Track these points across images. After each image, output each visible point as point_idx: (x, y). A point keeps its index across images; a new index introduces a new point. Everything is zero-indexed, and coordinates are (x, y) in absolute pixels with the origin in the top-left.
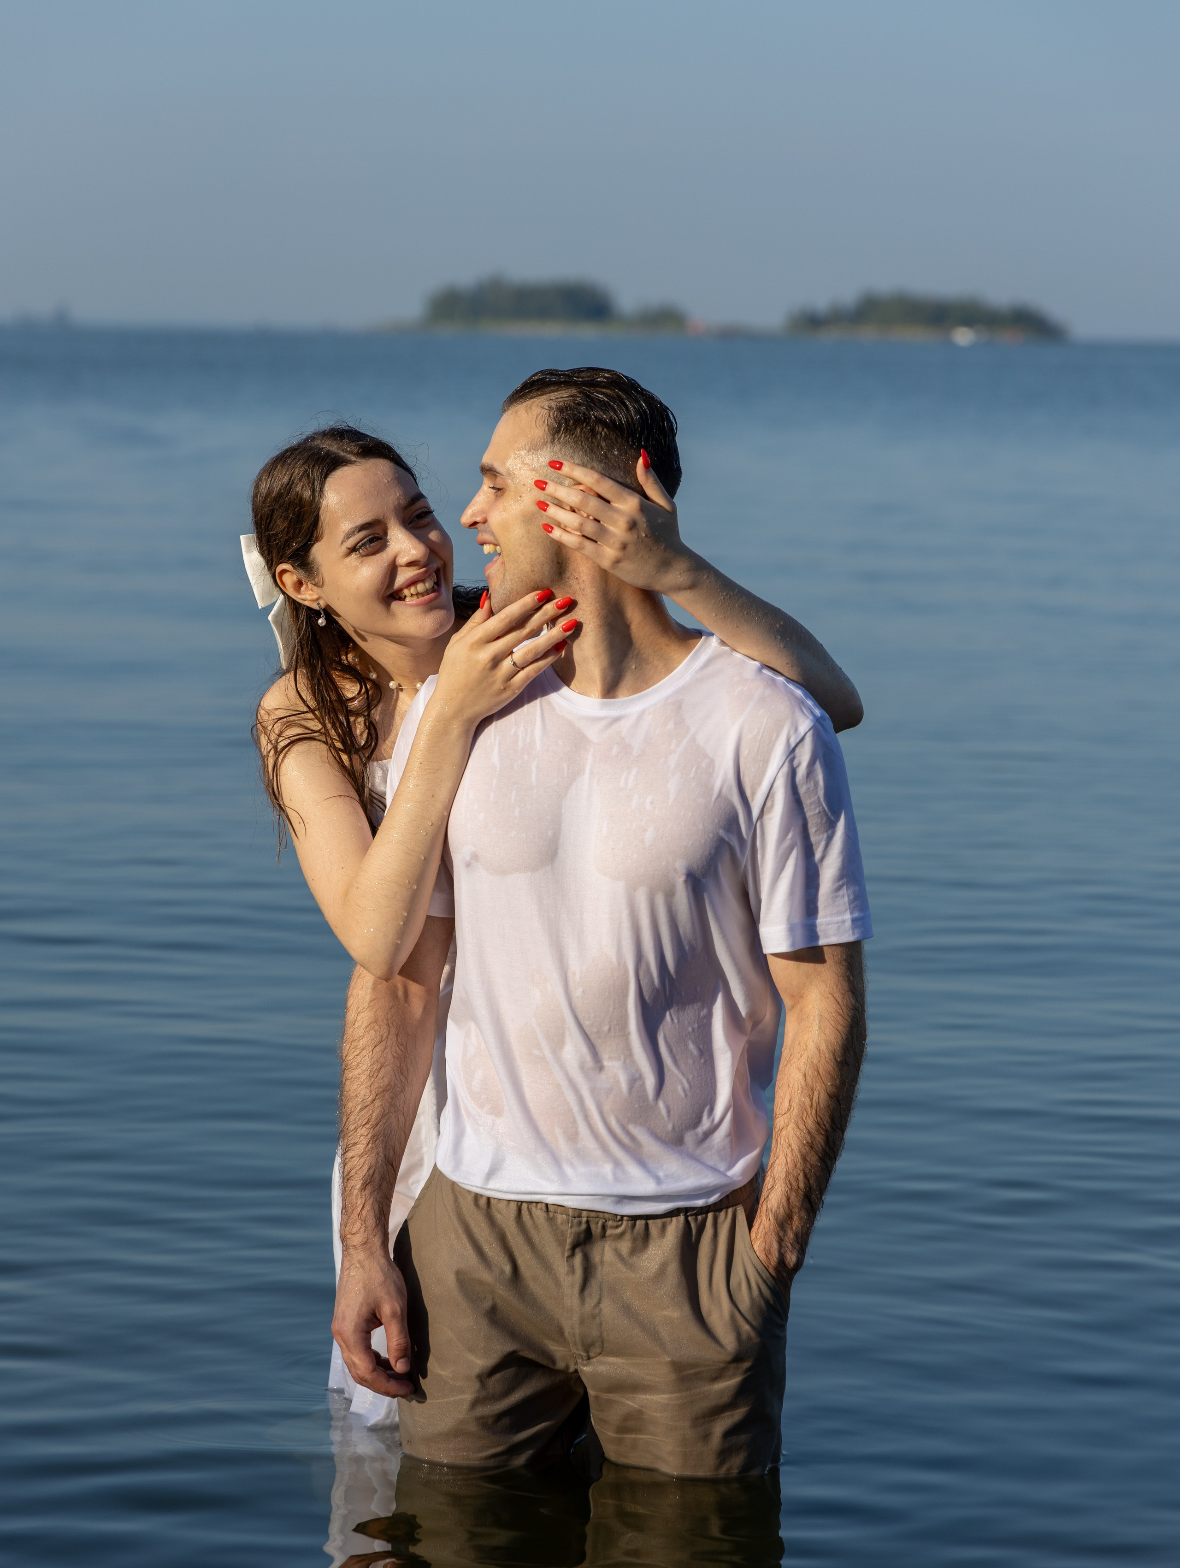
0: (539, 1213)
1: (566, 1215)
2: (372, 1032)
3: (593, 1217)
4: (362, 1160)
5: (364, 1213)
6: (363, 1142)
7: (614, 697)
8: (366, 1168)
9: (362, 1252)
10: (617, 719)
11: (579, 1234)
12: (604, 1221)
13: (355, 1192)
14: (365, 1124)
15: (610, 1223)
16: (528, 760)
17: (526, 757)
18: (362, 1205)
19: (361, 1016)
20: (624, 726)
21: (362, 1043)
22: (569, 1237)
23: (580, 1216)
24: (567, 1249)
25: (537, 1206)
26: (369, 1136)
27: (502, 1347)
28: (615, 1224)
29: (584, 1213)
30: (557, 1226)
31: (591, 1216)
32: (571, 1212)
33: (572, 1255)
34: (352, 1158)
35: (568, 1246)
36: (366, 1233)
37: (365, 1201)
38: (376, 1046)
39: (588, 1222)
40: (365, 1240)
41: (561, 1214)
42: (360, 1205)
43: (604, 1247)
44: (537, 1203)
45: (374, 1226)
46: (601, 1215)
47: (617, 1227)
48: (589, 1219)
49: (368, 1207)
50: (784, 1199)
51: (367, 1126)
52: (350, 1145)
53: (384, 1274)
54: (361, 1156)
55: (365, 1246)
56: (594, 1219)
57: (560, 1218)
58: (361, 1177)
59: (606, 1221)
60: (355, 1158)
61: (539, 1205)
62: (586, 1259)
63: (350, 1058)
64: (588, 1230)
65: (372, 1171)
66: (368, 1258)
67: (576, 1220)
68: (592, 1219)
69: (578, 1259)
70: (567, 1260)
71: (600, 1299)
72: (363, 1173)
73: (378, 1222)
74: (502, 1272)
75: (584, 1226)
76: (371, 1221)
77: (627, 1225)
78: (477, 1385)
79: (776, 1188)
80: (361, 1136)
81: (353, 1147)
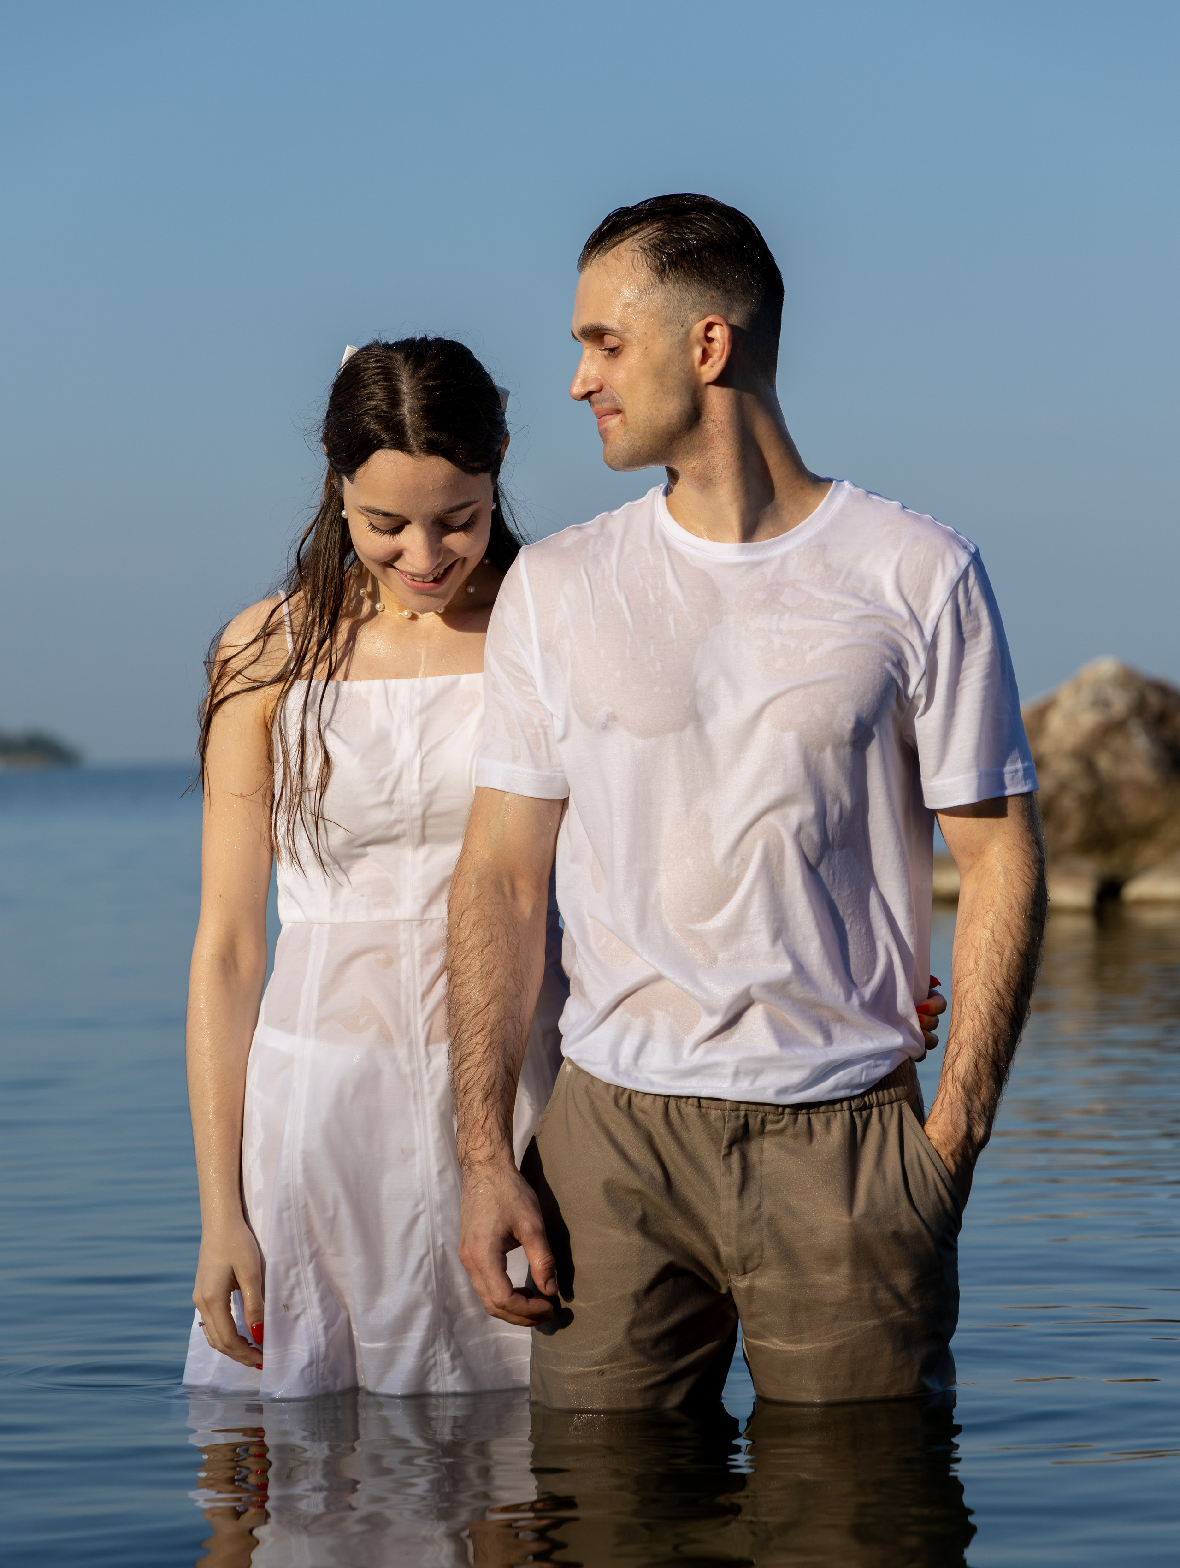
0: (690, 1110)
1: (721, 1110)
2: (480, 931)
3: (751, 1111)
4: (481, 1069)
5: (487, 1125)
6: (479, 1051)
7: (750, 542)
8: (485, 1078)
9: (489, 1167)
10: (759, 564)
11: (737, 1129)
12: (764, 1114)
13: (476, 1104)
14: (479, 1032)
15: (770, 1117)
16: (663, 614)
17: (660, 610)
18: (484, 1118)
19: (466, 916)
20: (769, 570)
21: (469, 944)
22: (726, 1133)
23: (737, 1110)
24: (723, 1146)
25: (687, 1101)
26: (486, 1043)
27: (657, 1260)
28: (776, 1118)
29: (743, 1107)
30: (710, 1123)
31: (750, 1109)
32: (728, 1105)
33: (729, 1154)
34: (468, 1069)
35: (725, 1143)
36: (492, 1147)
37: (488, 1113)
38: (486, 946)
39: (746, 1116)
40: (491, 1154)
41: (715, 1109)
42: (481, 1117)
43: (762, 1145)
44: (688, 1097)
45: (500, 1139)
46: (761, 1107)
47: (778, 1121)
48: (748, 1112)
49: (492, 1119)
50: (972, 1066)
51: (483, 1033)
52: (465, 1056)
53: (518, 1188)
54: (478, 1066)
55: (492, 1161)
56: (753, 1112)
57: (714, 1114)
58: (481, 1088)
59: (766, 1115)
60: (472, 1069)
61: (690, 1101)
62: (744, 1157)
63: (458, 962)
64: (746, 1125)
65: (492, 1081)
66: (497, 1173)
67: (733, 1114)
68: (750, 1112)
69: (736, 1157)
70: (723, 1160)
71: (761, 1202)
72: (483, 1083)
73: (504, 1135)
74: (652, 1177)
75: (742, 1121)
76: (496, 1134)
77: (789, 1119)
78: (632, 1307)
79: (962, 1054)
80: (477, 1044)
81: (468, 1058)
